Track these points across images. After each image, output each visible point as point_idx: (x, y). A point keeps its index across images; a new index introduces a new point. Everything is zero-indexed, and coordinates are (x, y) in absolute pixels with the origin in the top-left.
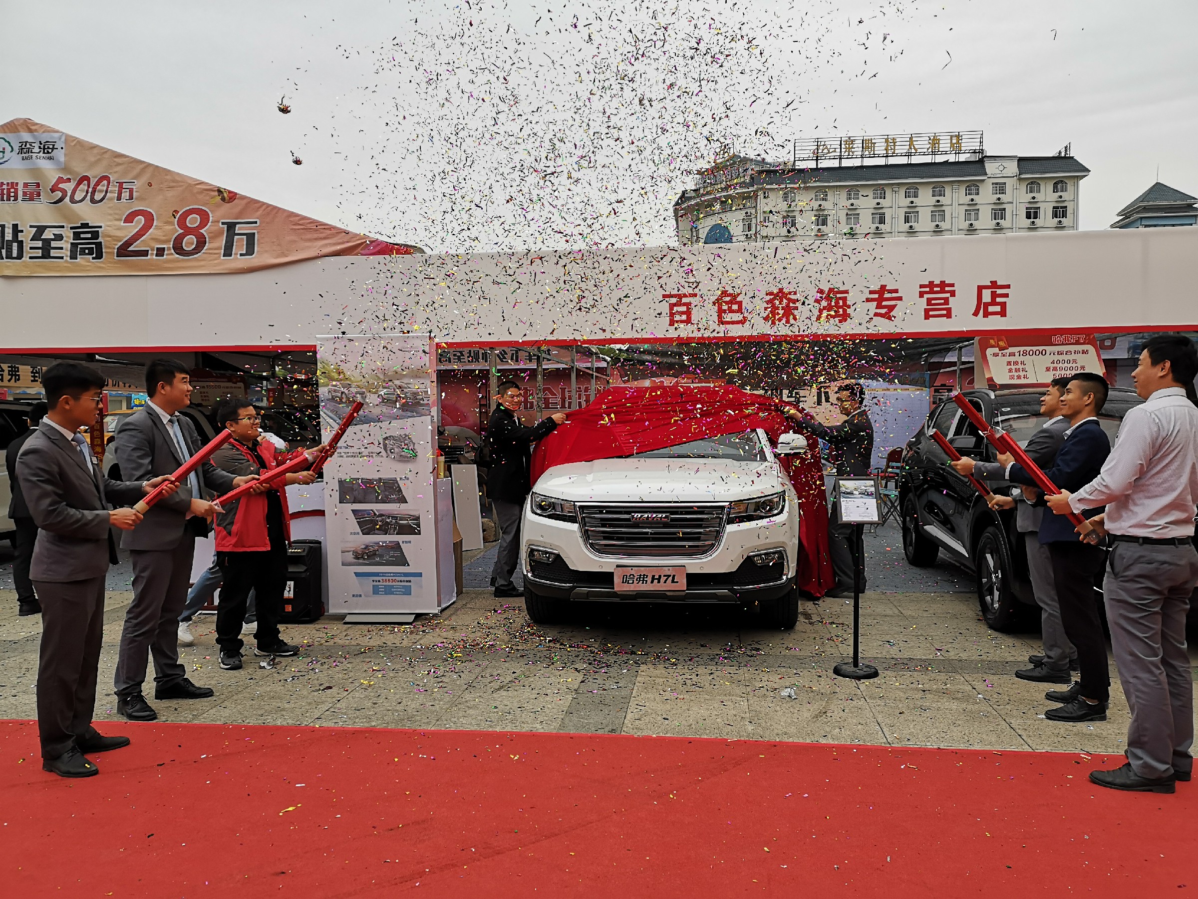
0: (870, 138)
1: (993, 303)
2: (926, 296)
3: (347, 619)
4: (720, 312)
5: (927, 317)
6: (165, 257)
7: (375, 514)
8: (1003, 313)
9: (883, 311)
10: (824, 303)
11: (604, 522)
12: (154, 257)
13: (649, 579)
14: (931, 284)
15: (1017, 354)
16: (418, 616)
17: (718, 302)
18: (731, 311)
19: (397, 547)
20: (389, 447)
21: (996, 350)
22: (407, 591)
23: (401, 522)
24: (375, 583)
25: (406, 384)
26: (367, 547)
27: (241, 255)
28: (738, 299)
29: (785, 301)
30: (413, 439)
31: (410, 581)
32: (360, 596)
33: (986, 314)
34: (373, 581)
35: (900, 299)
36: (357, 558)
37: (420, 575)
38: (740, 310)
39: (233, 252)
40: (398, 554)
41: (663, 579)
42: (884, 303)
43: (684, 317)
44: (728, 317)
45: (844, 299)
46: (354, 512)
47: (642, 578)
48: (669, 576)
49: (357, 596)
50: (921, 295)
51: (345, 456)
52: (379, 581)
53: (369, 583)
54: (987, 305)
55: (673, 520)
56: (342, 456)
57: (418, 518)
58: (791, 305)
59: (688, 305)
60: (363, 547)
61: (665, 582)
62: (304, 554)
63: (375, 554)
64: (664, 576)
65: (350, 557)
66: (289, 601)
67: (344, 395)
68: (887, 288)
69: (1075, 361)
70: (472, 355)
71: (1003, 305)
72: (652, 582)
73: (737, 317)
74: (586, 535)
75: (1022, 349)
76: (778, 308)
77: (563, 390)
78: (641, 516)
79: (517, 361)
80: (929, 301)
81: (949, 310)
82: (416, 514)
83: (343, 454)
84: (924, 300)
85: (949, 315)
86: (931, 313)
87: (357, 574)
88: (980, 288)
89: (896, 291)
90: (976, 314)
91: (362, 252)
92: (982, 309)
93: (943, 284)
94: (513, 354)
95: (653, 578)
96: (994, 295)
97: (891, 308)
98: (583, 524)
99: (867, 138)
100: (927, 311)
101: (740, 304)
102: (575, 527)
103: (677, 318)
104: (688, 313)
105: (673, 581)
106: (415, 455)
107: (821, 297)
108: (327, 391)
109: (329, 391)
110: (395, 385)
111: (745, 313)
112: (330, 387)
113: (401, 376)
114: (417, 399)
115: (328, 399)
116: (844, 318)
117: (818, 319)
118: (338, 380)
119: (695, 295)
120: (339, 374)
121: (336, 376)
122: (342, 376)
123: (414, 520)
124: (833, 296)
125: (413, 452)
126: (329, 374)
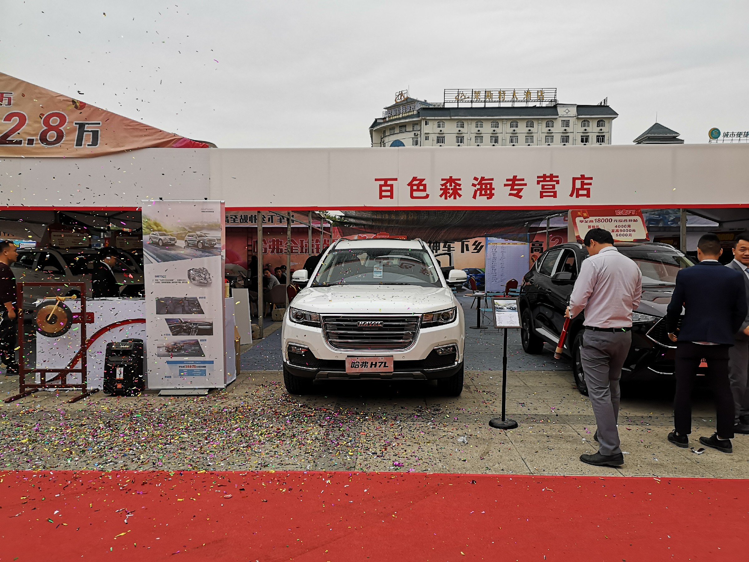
0: (490, 90)
1: (582, 188)
2: (541, 183)
3: (162, 393)
4: (412, 191)
5: (542, 196)
6: (34, 145)
7: (182, 322)
8: (588, 195)
9: (515, 192)
10: (478, 187)
11: (339, 327)
12: (26, 145)
13: (369, 365)
14: (545, 176)
15: (595, 221)
16: (211, 390)
17: (411, 184)
18: (418, 190)
19: (197, 343)
20: (192, 276)
21: (582, 219)
22: (203, 373)
23: (199, 327)
24: (181, 368)
25: (205, 234)
26: (175, 344)
27: (88, 145)
28: (423, 183)
29: (453, 184)
30: (208, 271)
31: (205, 367)
32: (170, 377)
33: (578, 196)
34: (180, 367)
35: (525, 185)
36: (168, 351)
37: (212, 362)
38: (424, 190)
39: (83, 143)
40: (197, 348)
41: (378, 364)
42: (516, 187)
43: (389, 194)
44: (415, 194)
45: (491, 184)
46: (167, 320)
47: (364, 364)
48: (382, 363)
49: (168, 377)
50: (538, 182)
51: (161, 282)
52: (184, 367)
53: (177, 368)
54: (578, 190)
55: (385, 325)
56: (159, 282)
57: (211, 324)
58: (458, 187)
59: (391, 186)
60: (173, 344)
61: (379, 367)
62: (131, 349)
63: (181, 349)
64: (379, 362)
65: (163, 351)
66: (120, 381)
67: (160, 241)
68: (517, 178)
69: (629, 226)
70: (243, 218)
71: (588, 190)
72: (371, 367)
73: (423, 194)
74: (327, 336)
75: (597, 218)
77: (302, 241)
78: (364, 323)
79: (272, 222)
80: (543, 186)
81: (555, 193)
82: (210, 321)
84: (540, 186)
85: (555, 196)
86: (544, 194)
87: (168, 362)
88: (574, 179)
89: (523, 180)
90: (571, 195)
91: (174, 145)
92: (575, 192)
93: (551, 176)
94: (269, 218)
95: (372, 364)
96: (583, 184)
97: (520, 190)
98: (325, 328)
99: (488, 90)
100: (541, 193)
101: (425, 186)
102: (319, 330)
103: (384, 194)
104: (391, 191)
105: (385, 366)
106: (210, 282)
107: (476, 182)
108: (149, 238)
109: (150, 238)
110: (197, 235)
111: (428, 192)
112: (151, 235)
113: (201, 228)
114: (211, 244)
115: (149, 244)
116: (491, 196)
117: (474, 197)
118: (156, 231)
119: (396, 179)
120: (157, 227)
121: (155, 228)
122: (159, 228)
123: (209, 325)
124: (483, 182)
125: (209, 280)
126: (150, 226)
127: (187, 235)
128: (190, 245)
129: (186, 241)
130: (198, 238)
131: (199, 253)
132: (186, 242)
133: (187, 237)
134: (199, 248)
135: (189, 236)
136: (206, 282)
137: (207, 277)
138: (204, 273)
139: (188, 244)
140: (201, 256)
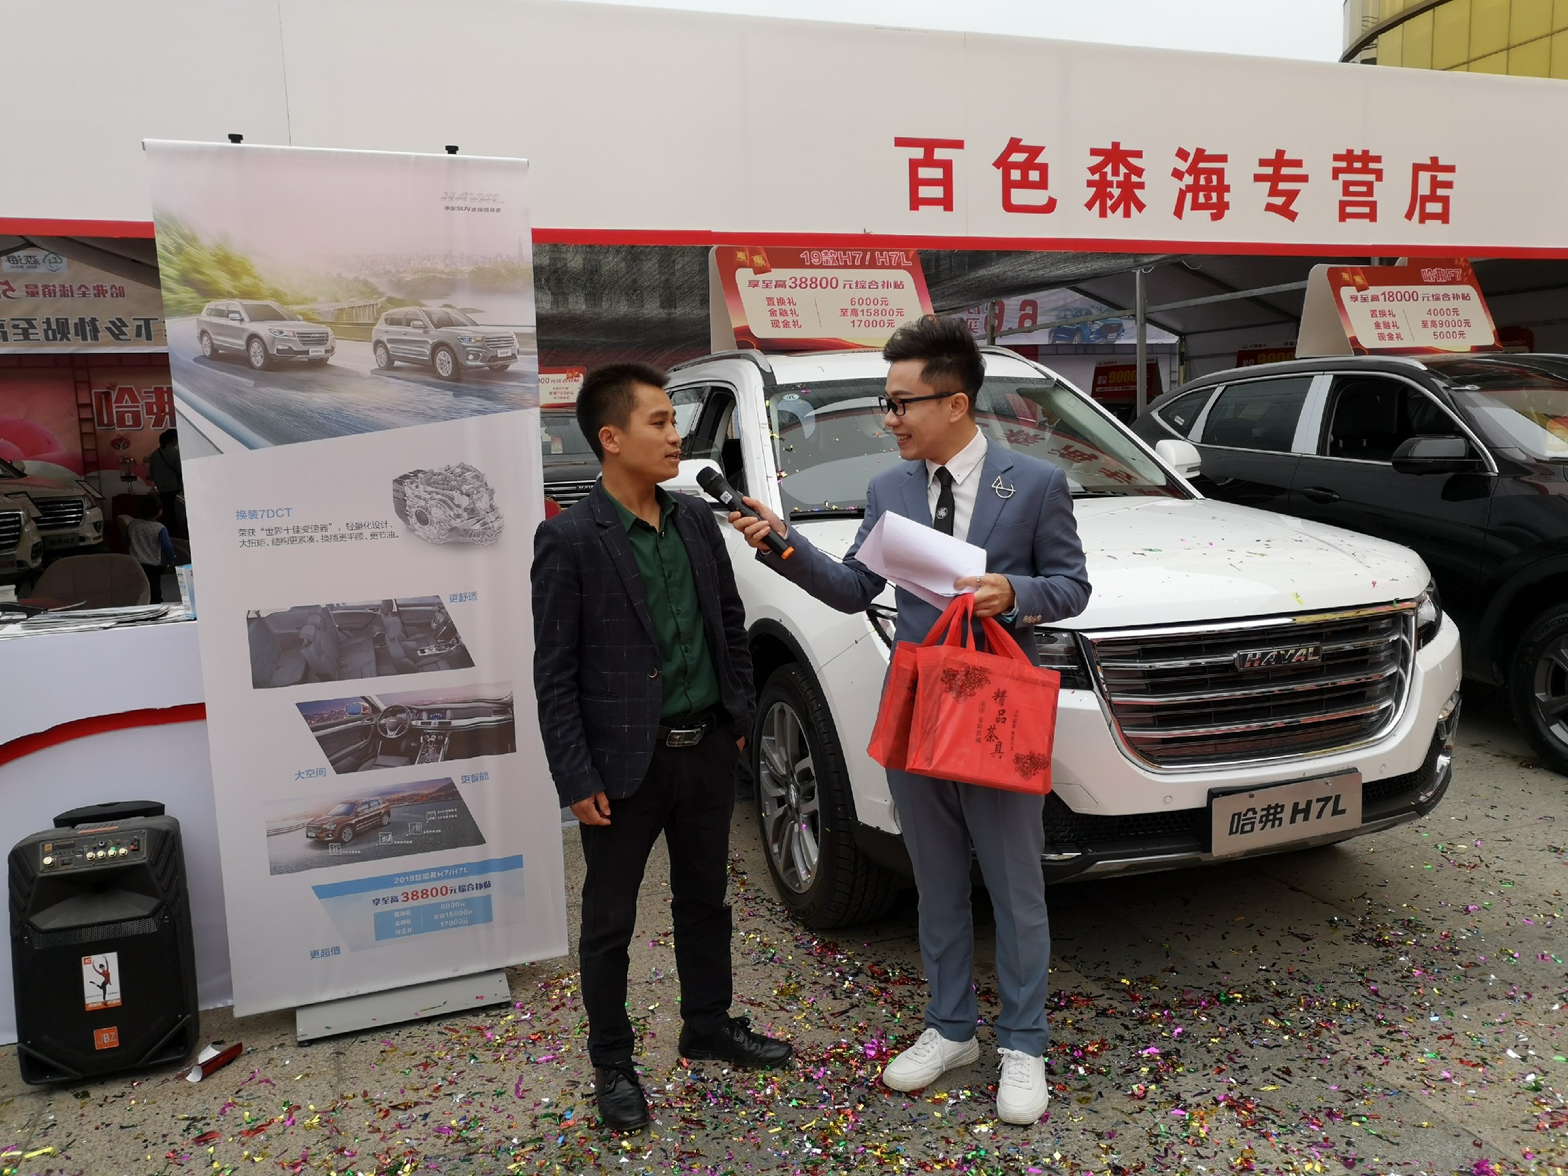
1: (1433, 198)
2: (1343, 177)
3: (306, 1025)
4: (1008, 185)
5: (1343, 216)
7: (375, 709)
8: (1444, 217)
9: (1279, 201)
10: (1188, 180)
13: (1286, 815)
14: (1349, 156)
15: (1381, 298)
16: (516, 975)
17: (1002, 163)
18: (1025, 184)
19: (447, 793)
20: (413, 505)
21: (1352, 290)
22: (481, 913)
23: (455, 723)
24: (382, 908)
25: (462, 310)
26: (352, 807)
28: (1039, 160)
29: (1123, 170)
30: (487, 479)
31: (486, 885)
32: (337, 950)
33: (1424, 217)
34: (376, 902)
35: (1304, 179)
36: (320, 842)
37: (513, 863)
38: (1043, 184)
40: (449, 813)
41: (1315, 808)
42: (1282, 186)
43: (937, 192)
44: (1019, 196)
45: (1220, 173)
46: (307, 709)
47: (1272, 815)
48: (1327, 799)
49: (325, 953)
50: (1336, 173)
51: (269, 540)
52: (395, 899)
53: (362, 909)
54: (1425, 199)
55: (1327, 657)
56: (259, 543)
57: (506, 707)
58: (1134, 179)
59: (947, 166)
60: (341, 808)
61: (1319, 816)
62: (142, 858)
63: (379, 826)
64: (1318, 800)
65: (298, 845)
66: (105, 1016)
67: (255, 346)
68: (1286, 157)
69: (1456, 311)
70: (54, 327)
71: (1445, 201)
72: (1293, 821)
73: (1037, 197)
75: (1387, 289)
76: (1110, 184)
78: (1264, 655)
80: (1347, 184)
81: (1373, 206)
82: (501, 694)
83: (260, 535)
84: (1338, 185)
85: (1372, 217)
86: (1349, 210)
87: (323, 892)
88: (1417, 168)
89: (1298, 163)
90: (1409, 216)
92: (1418, 208)
93: (1366, 157)
95: (1296, 810)
96: (1435, 184)
97: (1292, 195)
100: (1343, 205)
101: (1043, 169)
102: (1091, 700)
103: (924, 192)
104: (946, 182)
105: (1336, 812)
106: (496, 525)
107: (1183, 166)
108: (196, 332)
109: (203, 333)
110: (429, 315)
111: (1053, 190)
112: (204, 316)
113: (447, 285)
114: (495, 358)
115: (200, 359)
116: (1220, 211)
117: (1178, 212)
118: (230, 295)
119: (959, 144)
120: (234, 275)
121: (225, 282)
122: (246, 280)
123: (496, 713)
124: (1201, 165)
125: (491, 517)
126: (200, 273)
127: (383, 316)
128: (397, 363)
129: (378, 344)
130: (433, 331)
131: (442, 398)
132: (381, 351)
133: (381, 326)
134: (440, 377)
135: (392, 322)
136: (477, 527)
137: (482, 505)
138: (465, 488)
139: (390, 360)
140: (451, 414)
